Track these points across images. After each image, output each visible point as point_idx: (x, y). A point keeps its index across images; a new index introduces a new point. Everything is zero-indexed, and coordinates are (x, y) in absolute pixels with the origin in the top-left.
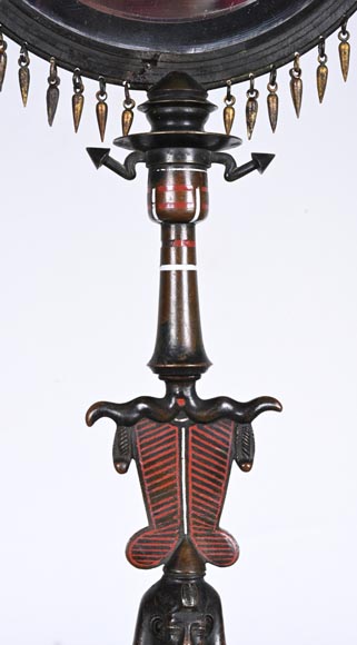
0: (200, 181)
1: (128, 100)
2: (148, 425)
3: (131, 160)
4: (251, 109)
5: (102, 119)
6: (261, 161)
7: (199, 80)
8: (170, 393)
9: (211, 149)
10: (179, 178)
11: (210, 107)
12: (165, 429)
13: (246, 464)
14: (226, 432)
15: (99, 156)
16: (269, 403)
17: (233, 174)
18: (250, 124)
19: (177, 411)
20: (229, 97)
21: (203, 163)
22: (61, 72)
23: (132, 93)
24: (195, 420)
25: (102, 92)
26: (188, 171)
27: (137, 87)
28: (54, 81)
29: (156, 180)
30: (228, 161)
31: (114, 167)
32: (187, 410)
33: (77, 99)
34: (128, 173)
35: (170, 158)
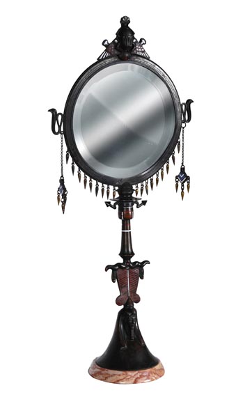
1: (114, 189)
2: (120, 270)
3: (115, 204)
4: (142, 190)
5: (108, 193)
6: (144, 203)
7: (130, 183)
8: (124, 262)
9: (134, 201)
10: (128, 209)
11: (133, 190)
12: (123, 272)
13: (142, 278)
14: (137, 271)
15: (108, 204)
17: (138, 206)
18: (141, 193)
19: (127, 266)
20: (137, 187)
23: (115, 187)
24: (130, 268)
25: (108, 188)
28: (97, 184)
30: (137, 203)
31: (111, 206)
32: (129, 266)
33: (103, 190)
34: (115, 208)
35: (125, 205)
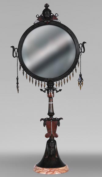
0: (53, 93)
2: (48, 121)
3: (45, 90)
4: (59, 84)
5: (42, 85)
6: (60, 90)
7: (53, 81)
8: (50, 117)
10: (51, 93)
11: (54, 84)
12: (49, 122)
13: (59, 126)
14: (57, 122)
15: (41, 90)
16: (61, 119)
17: (57, 92)
18: (59, 86)
19: (51, 119)
20: (56, 83)
21: (53, 91)
22: (37, 80)
23: (45, 83)
24: (53, 121)
25: (42, 82)
26: (52, 92)
27: (46, 82)
28: (36, 81)
29: (48, 93)
30: (56, 90)
31: (43, 91)
32: (52, 119)
34: (45, 92)
35: (50, 91)
